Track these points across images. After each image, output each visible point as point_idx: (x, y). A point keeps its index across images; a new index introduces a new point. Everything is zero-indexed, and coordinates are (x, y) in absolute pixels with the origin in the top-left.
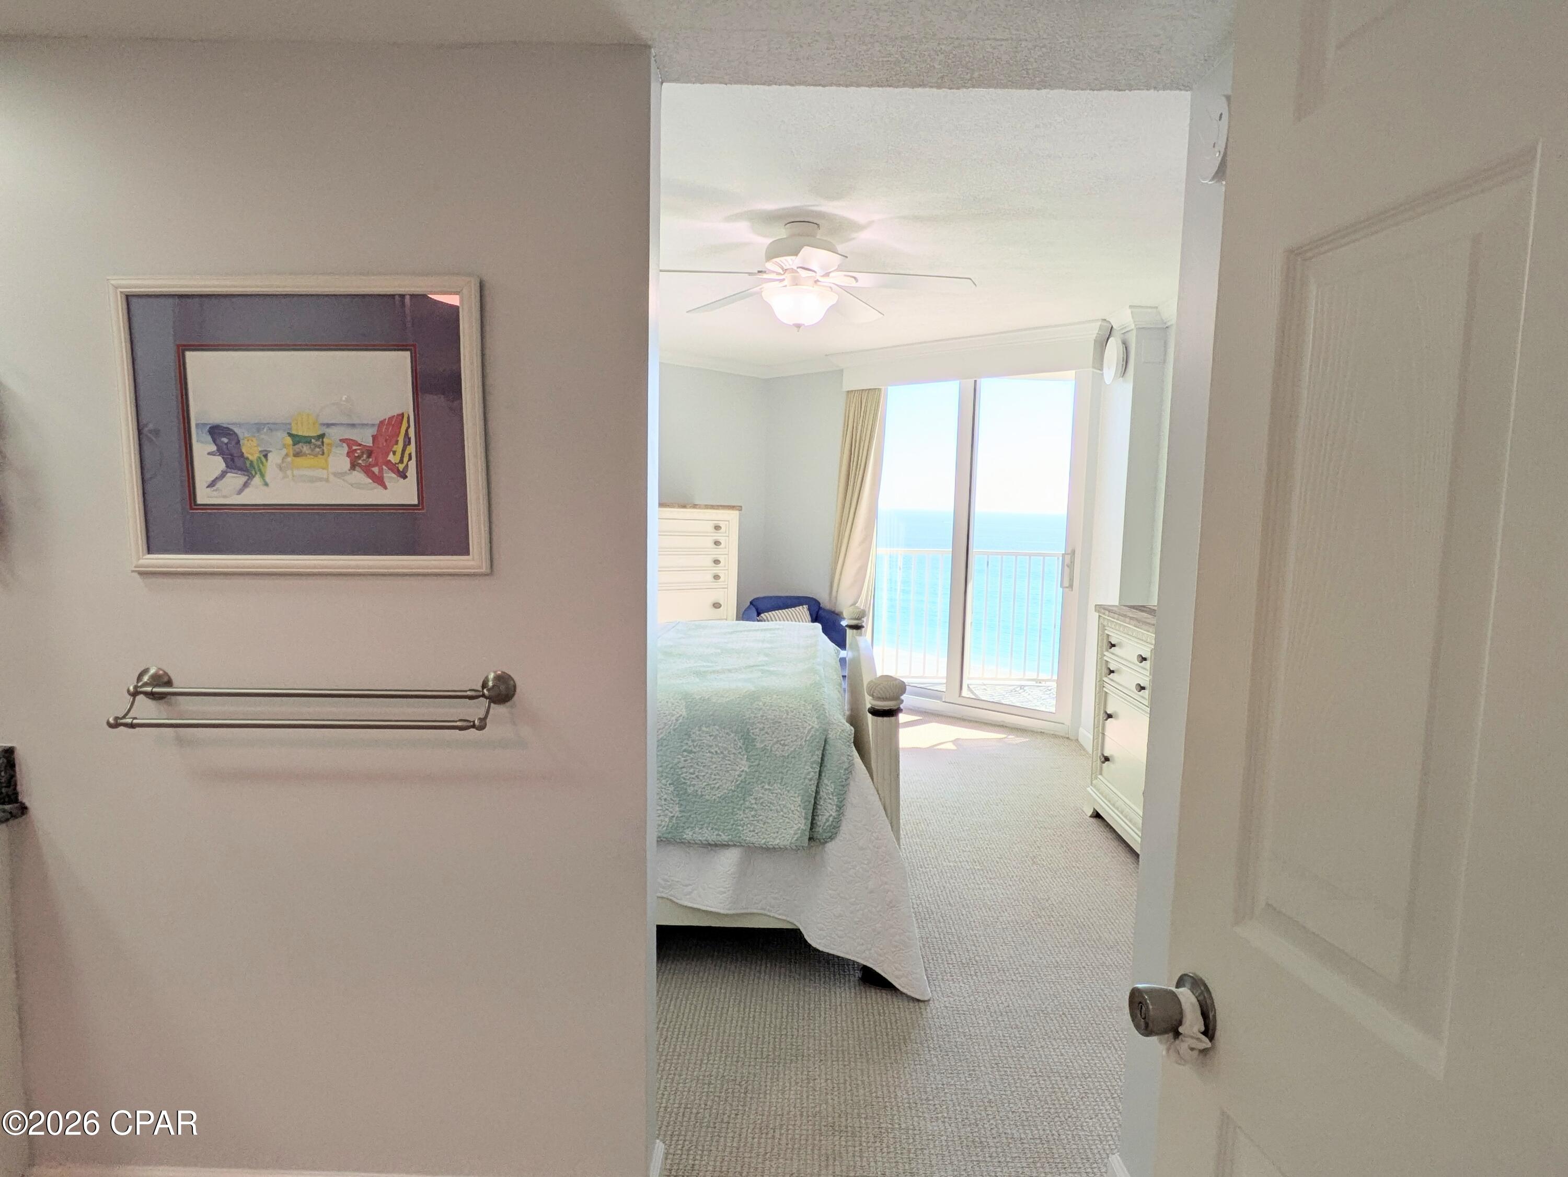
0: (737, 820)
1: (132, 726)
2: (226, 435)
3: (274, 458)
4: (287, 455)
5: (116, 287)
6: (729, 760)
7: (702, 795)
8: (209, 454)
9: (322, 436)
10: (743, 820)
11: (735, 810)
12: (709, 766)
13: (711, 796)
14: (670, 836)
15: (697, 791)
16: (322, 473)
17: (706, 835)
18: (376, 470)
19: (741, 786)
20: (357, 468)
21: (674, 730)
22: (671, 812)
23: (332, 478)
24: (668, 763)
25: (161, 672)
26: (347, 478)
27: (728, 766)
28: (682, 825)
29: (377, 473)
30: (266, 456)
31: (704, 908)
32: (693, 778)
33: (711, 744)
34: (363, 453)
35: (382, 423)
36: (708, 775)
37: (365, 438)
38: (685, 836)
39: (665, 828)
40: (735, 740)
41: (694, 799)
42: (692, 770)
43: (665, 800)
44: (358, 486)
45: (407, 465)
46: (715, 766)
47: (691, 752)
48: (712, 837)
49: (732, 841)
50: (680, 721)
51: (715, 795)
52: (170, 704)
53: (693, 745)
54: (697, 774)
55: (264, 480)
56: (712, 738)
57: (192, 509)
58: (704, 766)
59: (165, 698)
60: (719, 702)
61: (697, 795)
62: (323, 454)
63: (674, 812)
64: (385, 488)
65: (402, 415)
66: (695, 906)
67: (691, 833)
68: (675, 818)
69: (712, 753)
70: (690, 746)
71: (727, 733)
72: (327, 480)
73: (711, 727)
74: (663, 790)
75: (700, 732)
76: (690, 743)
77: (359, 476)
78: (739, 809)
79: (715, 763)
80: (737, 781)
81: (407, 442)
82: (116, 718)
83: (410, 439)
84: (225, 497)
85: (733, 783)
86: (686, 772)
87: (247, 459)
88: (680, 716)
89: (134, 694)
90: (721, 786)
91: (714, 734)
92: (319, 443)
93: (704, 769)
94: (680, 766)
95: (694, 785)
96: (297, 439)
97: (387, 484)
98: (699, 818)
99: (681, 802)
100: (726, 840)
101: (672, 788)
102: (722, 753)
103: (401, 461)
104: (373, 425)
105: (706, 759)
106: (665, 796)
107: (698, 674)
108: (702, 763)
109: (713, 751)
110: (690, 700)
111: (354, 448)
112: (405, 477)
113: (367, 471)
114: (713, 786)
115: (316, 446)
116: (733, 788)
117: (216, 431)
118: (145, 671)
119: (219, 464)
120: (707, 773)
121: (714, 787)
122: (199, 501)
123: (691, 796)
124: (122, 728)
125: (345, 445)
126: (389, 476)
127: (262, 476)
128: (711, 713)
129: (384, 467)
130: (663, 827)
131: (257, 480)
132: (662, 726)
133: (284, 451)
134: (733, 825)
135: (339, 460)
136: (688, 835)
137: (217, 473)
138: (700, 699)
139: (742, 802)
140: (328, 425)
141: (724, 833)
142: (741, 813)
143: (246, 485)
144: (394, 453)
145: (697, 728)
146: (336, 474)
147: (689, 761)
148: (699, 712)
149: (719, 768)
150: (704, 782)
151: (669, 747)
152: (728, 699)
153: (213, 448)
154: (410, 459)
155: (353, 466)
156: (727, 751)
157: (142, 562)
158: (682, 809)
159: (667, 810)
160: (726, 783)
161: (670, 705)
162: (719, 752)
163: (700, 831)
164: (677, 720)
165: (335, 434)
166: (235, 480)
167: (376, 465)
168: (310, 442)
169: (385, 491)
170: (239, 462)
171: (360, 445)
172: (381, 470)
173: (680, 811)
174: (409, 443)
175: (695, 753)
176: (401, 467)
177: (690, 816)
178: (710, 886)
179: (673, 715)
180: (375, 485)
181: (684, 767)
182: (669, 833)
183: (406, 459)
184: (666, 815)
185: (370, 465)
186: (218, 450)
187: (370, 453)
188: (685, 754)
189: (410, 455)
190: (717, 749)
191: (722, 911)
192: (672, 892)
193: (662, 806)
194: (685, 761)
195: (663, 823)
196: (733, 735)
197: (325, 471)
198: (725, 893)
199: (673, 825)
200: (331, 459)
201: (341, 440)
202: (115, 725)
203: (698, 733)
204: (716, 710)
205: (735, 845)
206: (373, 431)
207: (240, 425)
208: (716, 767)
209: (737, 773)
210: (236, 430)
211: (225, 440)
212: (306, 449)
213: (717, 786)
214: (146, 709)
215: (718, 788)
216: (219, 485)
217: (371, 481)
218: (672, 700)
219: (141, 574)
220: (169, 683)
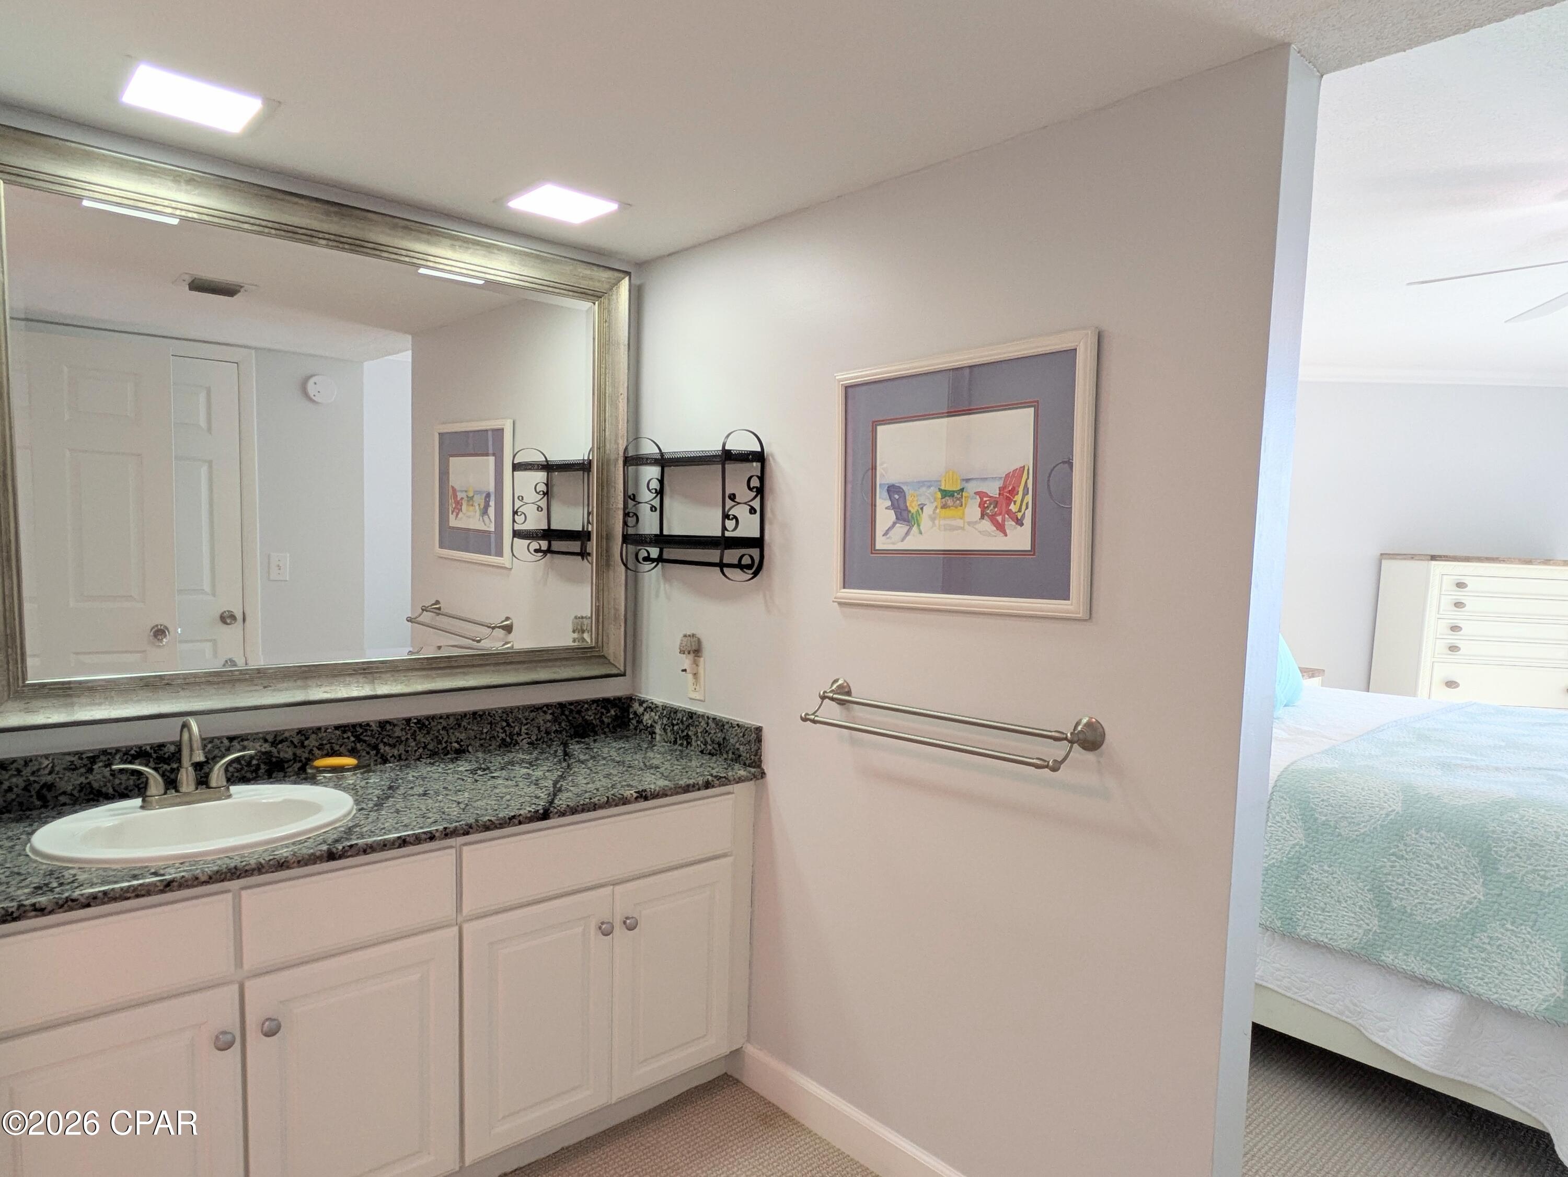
0: (1460, 958)
1: (814, 722)
2: (897, 493)
3: (928, 510)
4: (936, 507)
5: (839, 381)
6: (1455, 879)
7: (1411, 915)
8: (886, 508)
9: (962, 490)
10: (1467, 960)
11: (1458, 944)
12: (1426, 881)
13: (1424, 918)
14: (1363, 952)
15: (1405, 907)
16: (960, 523)
17: (1413, 965)
18: (999, 518)
19: (1469, 916)
20: (986, 517)
21: (1382, 826)
22: (1368, 925)
23: (966, 526)
24: (1368, 864)
25: (845, 684)
26: (977, 526)
27: (1454, 886)
28: (1380, 943)
29: (1000, 521)
30: (922, 509)
31: (1400, 1054)
32: (1400, 890)
33: (1430, 853)
34: (990, 504)
35: (1007, 475)
36: (1422, 891)
37: (993, 489)
38: (1383, 958)
39: (1357, 941)
40: (1468, 856)
41: (1399, 916)
42: (1400, 880)
43: (1361, 907)
44: (984, 533)
45: (1024, 513)
46: (1434, 882)
47: (1402, 857)
48: (1421, 970)
49: (1448, 982)
50: (1392, 817)
51: (1431, 918)
52: (848, 709)
53: (1406, 850)
54: (1407, 886)
55: (919, 529)
56: (1434, 846)
57: (872, 553)
58: (1417, 879)
59: (844, 704)
60: (1452, 803)
61: (1406, 912)
62: (961, 506)
63: (1371, 925)
64: (1006, 535)
65: (1024, 467)
66: (1390, 1048)
67: (1391, 957)
68: (1371, 933)
69: (1431, 865)
70: (1401, 851)
71: (1457, 845)
72: (962, 528)
73: (1434, 833)
74: (1359, 895)
75: (1417, 836)
76: (1402, 847)
77: (987, 525)
78: (1463, 945)
79: (1434, 879)
80: (1465, 908)
81: (1026, 493)
82: (807, 714)
83: (1028, 489)
84: (893, 543)
85: (1459, 910)
86: (1393, 881)
87: (910, 511)
88: (1391, 811)
89: (823, 698)
90: (1440, 909)
91: (1437, 842)
92: (959, 496)
93: (1418, 883)
94: (1385, 872)
95: (1402, 899)
96: (945, 494)
97: (1008, 531)
98: (1405, 940)
99: (1383, 916)
100: (1441, 978)
101: (1370, 896)
102: (1446, 868)
103: (1020, 511)
104: (1001, 478)
105: (1421, 871)
106: (1361, 903)
107: (1446, 766)
108: (1416, 875)
109: (1433, 862)
110: (1411, 794)
111: (985, 499)
112: (1022, 525)
113: (993, 519)
114: (1428, 906)
115: (958, 499)
116: (1458, 916)
117: (893, 490)
118: (836, 681)
119: (892, 515)
120: (1422, 888)
121: (1430, 908)
122: (877, 548)
123: (1396, 912)
124: (809, 722)
125: (978, 497)
126: (1010, 523)
127: (919, 525)
128: (1436, 815)
129: (1006, 516)
130: (1355, 939)
131: (915, 528)
132: (1367, 818)
133: (935, 504)
134: (1453, 962)
135: (973, 510)
136: (1388, 957)
137: (890, 524)
138: (1426, 795)
139: (1470, 937)
140: (967, 480)
141: (1438, 970)
142: (1466, 950)
143: (907, 533)
144: (1015, 502)
145: (1413, 830)
146: (969, 523)
147: (1398, 868)
148: (1420, 811)
149: (1440, 886)
150: (1418, 898)
151: (1371, 845)
152: (1466, 802)
153: (889, 503)
154: (1027, 508)
155: (983, 516)
156: (1454, 868)
157: (839, 594)
158: (1382, 923)
159: (1362, 920)
160: (1448, 908)
161: (1382, 795)
162: (1442, 865)
163: (1405, 957)
164: (1387, 815)
165: (972, 488)
166: (901, 529)
167: (1000, 514)
168: (953, 496)
169: (1005, 538)
170: (905, 514)
171: (991, 497)
172: (1004, 520)
173: (1379, 926)
174: (1028, 493)
175: (1406, 859)
176: (1019, 515)
177: (1393, 935)
178: (1412, 1029)
179: (1382, 809)
180: (998, 532)
181: (1389, 875)
182: (1363, 948)
183: (1024, 507)
184: (1360, 926)
185: (995, 514)
186: (892, 504)
187: (996, 504)
188: (1394, 858)
189: (1027, 504)
190: (1438, 862)
191: (1424, 1067)
192: (1360, 1021)
193: (1355, 913)
194: (1392, 867)
195: (1356, 934)
196: (1465, 848)
197: (962, 521)
198: (1432, 1045)
199: (1368, 941)
200: (967, 510)
201: (975, 493)
202: (804, 719)
203: (1414, 836)
204: (1444, 813)
205: (1451, 989)
206: (999, 484)
207: (906, 483)
208: (1434, 885)
209: (1466, 898)
210: (905, 488)
211: (897, 497)
212: (950, 502)
213: (1434, 907)
214: (831, 711)
215: (1436, 910)
216: (891, 533)
217: (995, 528)
218: (1386, 790)
219: (840, 604)
220: (849, 693)
